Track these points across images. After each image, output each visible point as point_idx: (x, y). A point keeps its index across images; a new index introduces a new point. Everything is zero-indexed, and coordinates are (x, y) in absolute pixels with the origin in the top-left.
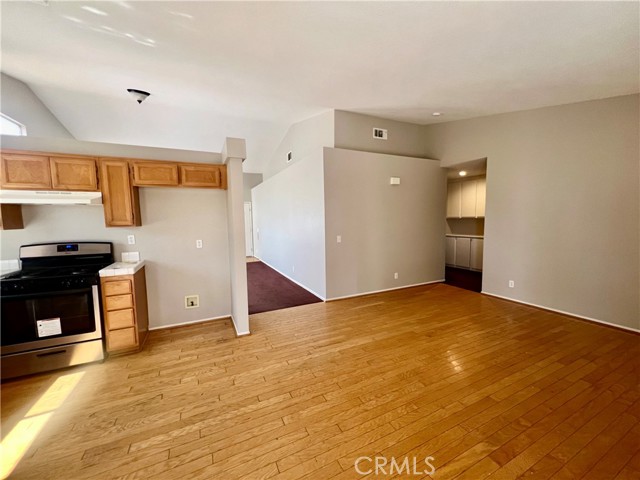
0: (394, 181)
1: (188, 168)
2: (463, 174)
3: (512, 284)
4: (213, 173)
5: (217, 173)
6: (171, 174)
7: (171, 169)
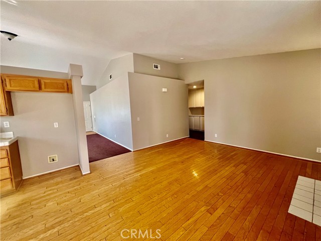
0: (164, 90)
1: (47, 81)
2: (195, 87)
3: (216, 135)
4: (63, 84)
5: (65, 84)
6: (34, 83)
7: (34, 81)
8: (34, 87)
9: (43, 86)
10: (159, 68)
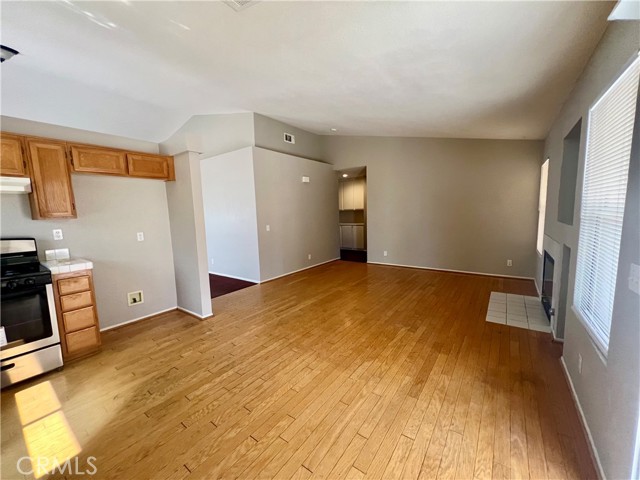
0: (305, 179)
1: (135, 157)
2: (345, 176)
3: (385, 254)
4: (161, 164)
5: (165, 165)
6: (118, 162)
7: (118, 157)
8: (118, 167)
9: (131, 168)
10: (293, 141)
